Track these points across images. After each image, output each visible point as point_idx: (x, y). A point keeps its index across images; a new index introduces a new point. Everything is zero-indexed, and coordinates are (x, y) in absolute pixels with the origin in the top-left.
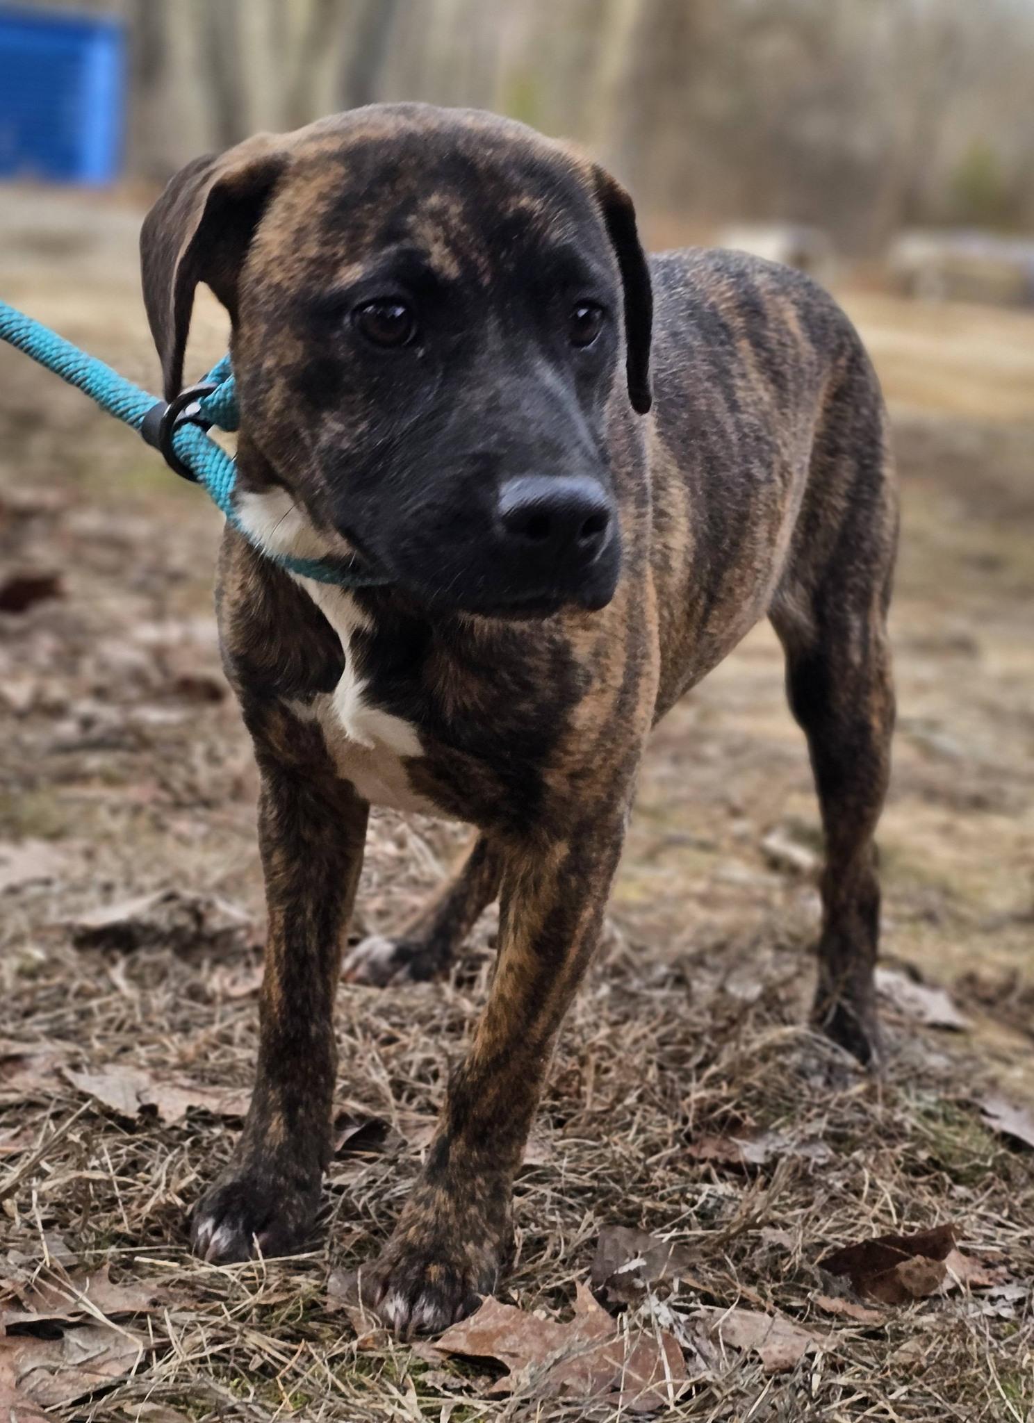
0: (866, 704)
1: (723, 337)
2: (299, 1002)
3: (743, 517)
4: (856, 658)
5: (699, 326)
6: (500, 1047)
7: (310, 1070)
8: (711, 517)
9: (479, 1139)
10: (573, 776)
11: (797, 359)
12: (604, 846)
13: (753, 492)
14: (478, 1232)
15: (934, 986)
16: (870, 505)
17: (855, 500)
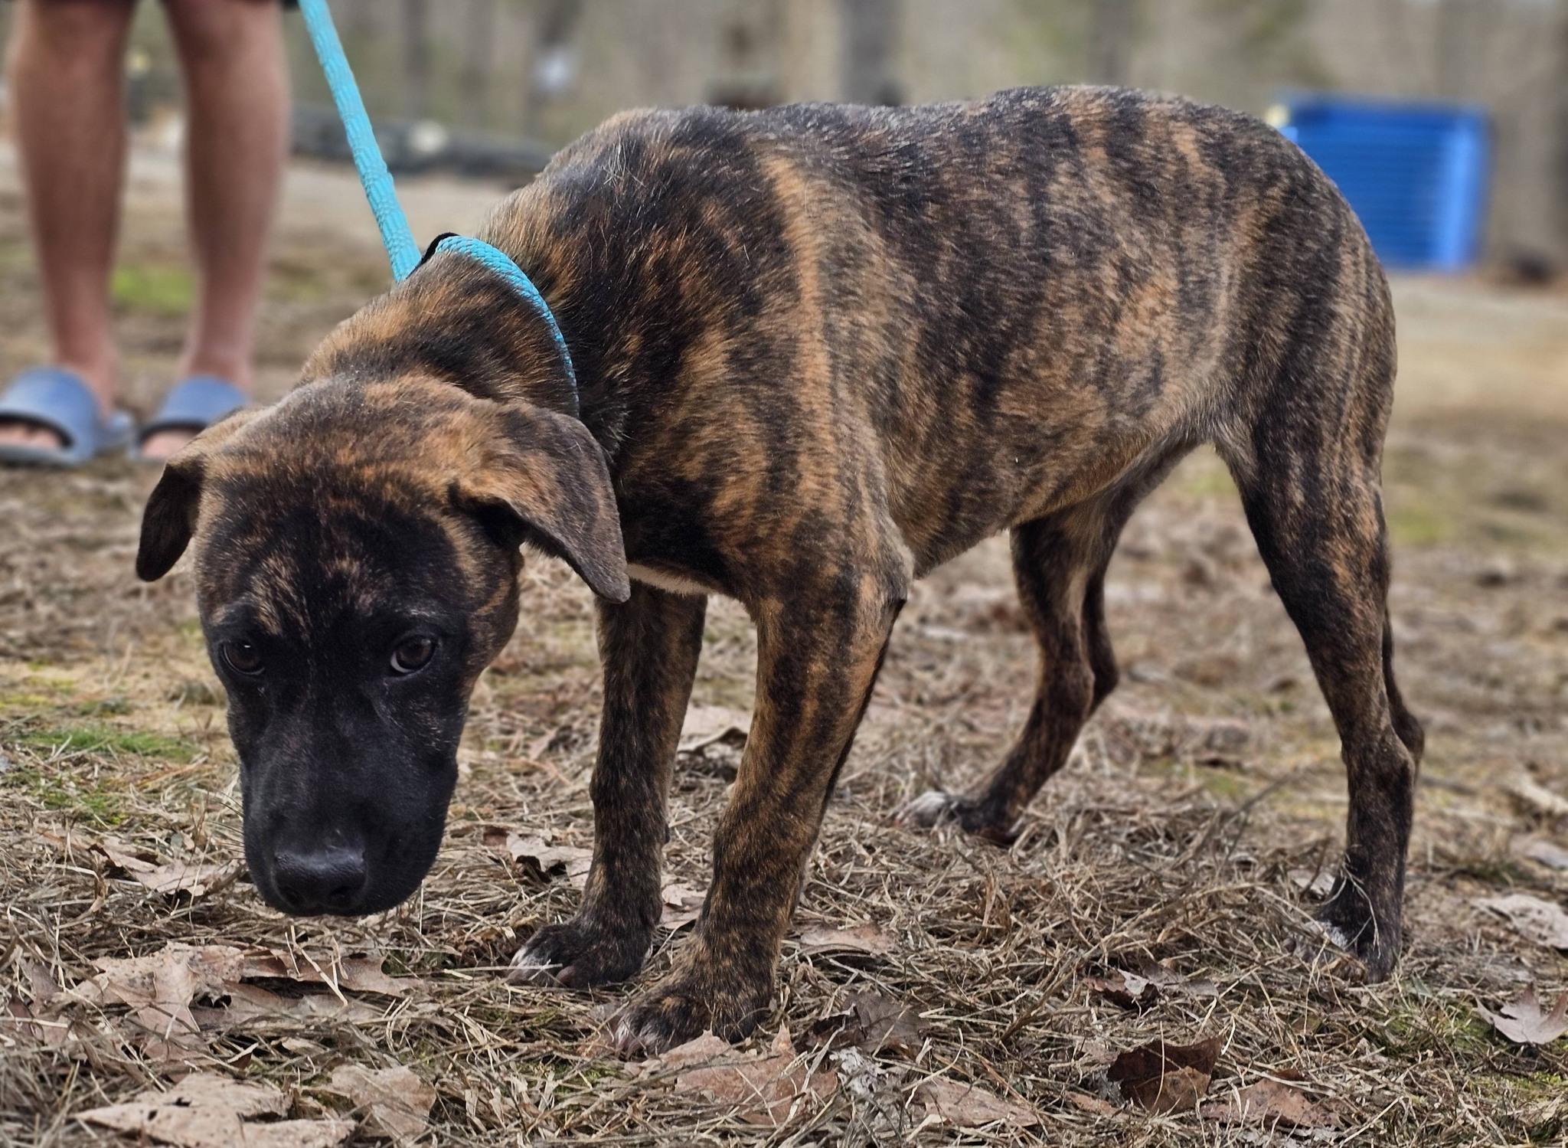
4: (1298, 497)
16: (1315, 342)
17: (1297, 335)
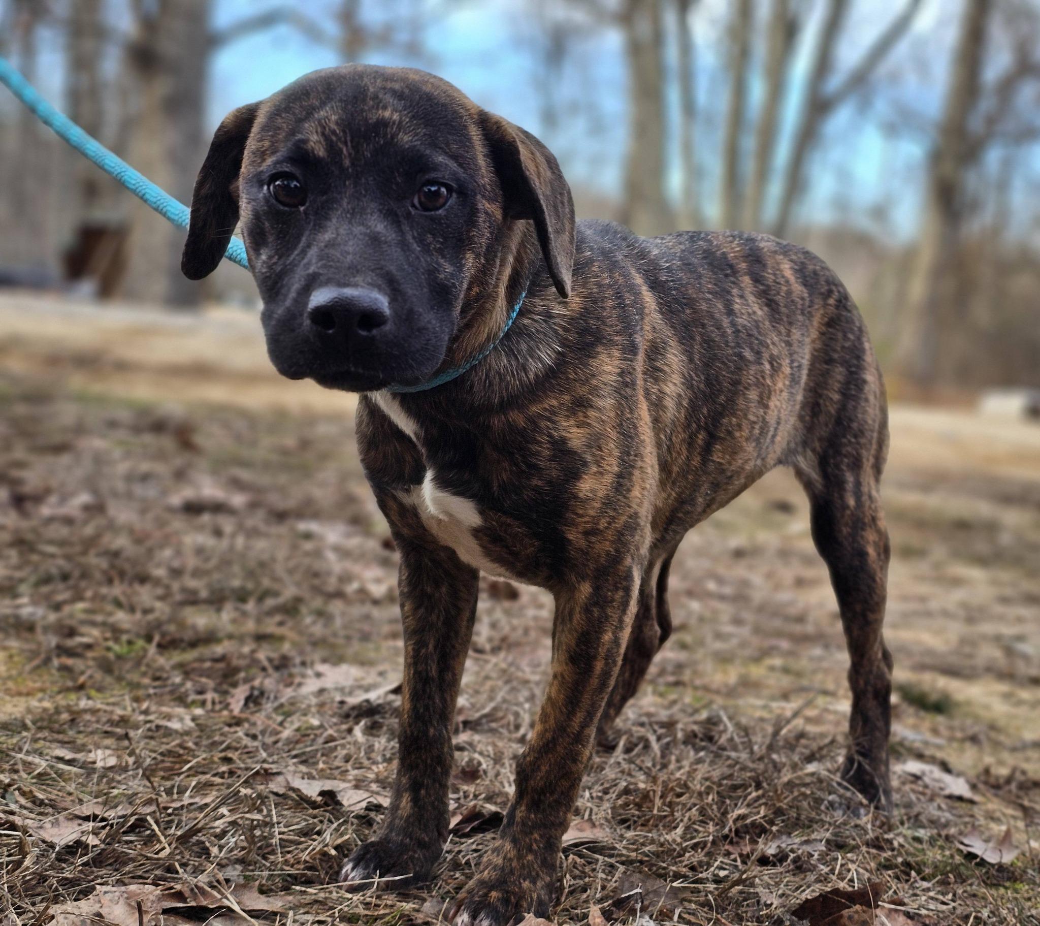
0: (862, 537)
1: (729, 272)
2: (421, 710)
3: (736, 383)
4: (851, 502)
5: (710, 264)
6: (549, 735)
7: (429, 761)
8: (707, 379)
9: (535, 805)
10: (587, 533)
11: (789, 293)
12: (617, 589)
13: (745, 368)
14: (534, 874)
15: (959, 774)
16: (856, 398)
17: (846, 394)
